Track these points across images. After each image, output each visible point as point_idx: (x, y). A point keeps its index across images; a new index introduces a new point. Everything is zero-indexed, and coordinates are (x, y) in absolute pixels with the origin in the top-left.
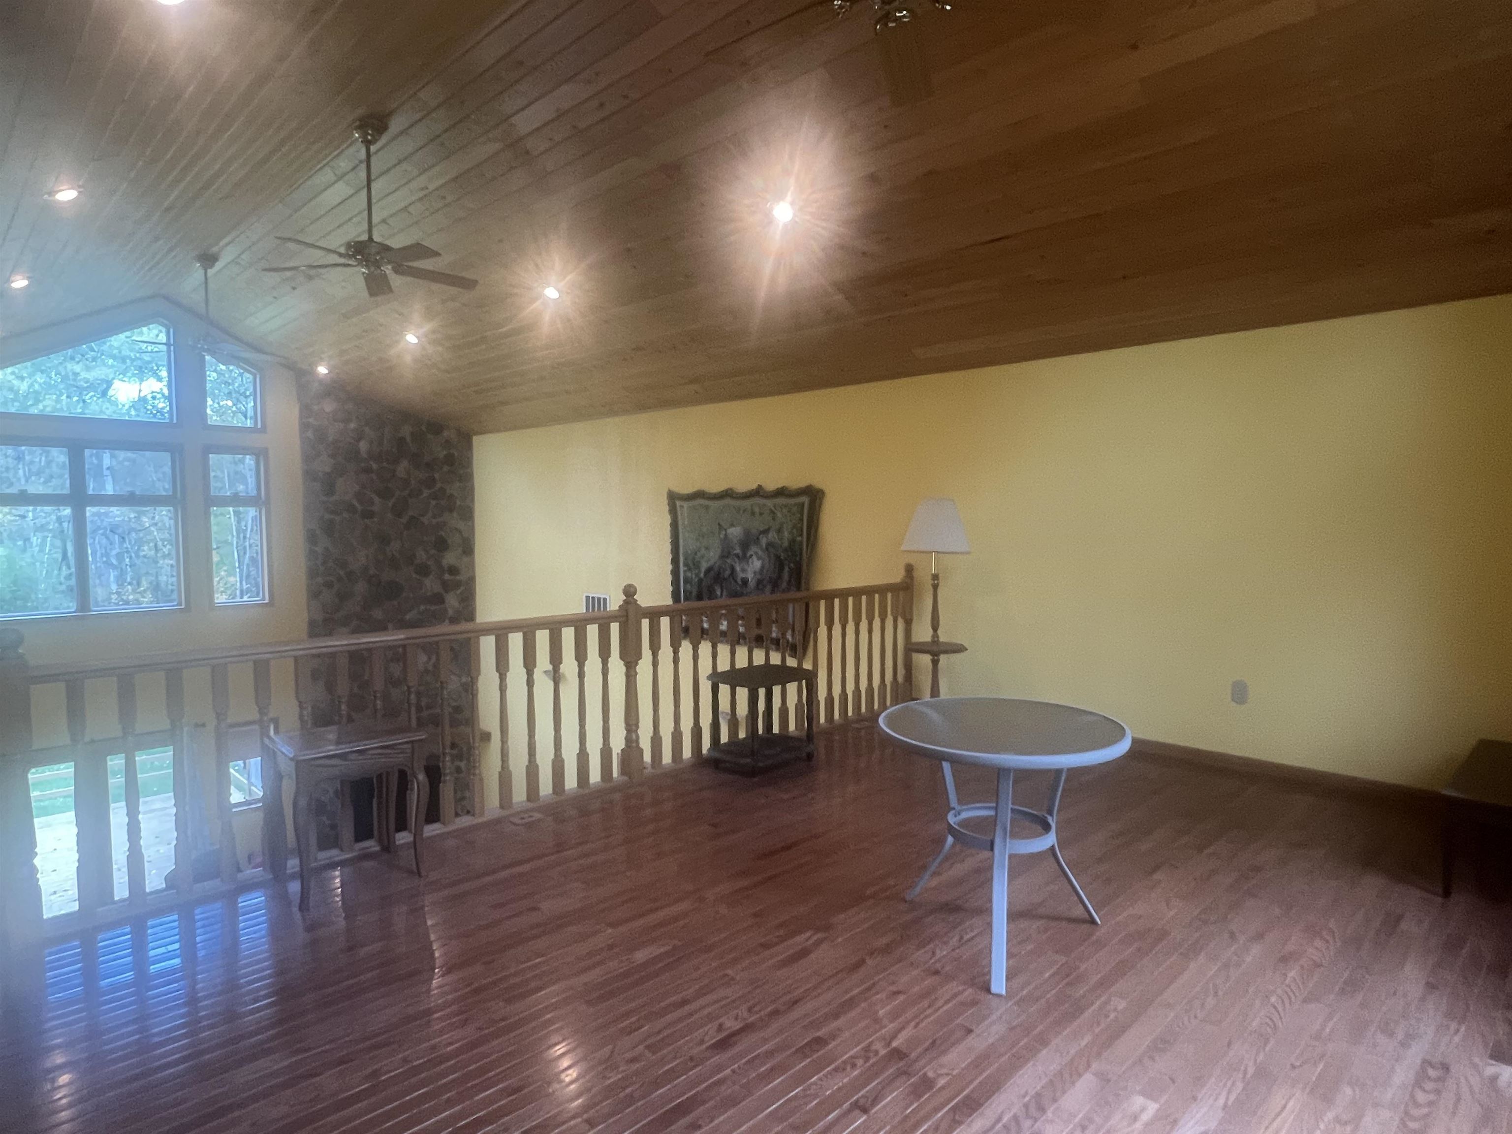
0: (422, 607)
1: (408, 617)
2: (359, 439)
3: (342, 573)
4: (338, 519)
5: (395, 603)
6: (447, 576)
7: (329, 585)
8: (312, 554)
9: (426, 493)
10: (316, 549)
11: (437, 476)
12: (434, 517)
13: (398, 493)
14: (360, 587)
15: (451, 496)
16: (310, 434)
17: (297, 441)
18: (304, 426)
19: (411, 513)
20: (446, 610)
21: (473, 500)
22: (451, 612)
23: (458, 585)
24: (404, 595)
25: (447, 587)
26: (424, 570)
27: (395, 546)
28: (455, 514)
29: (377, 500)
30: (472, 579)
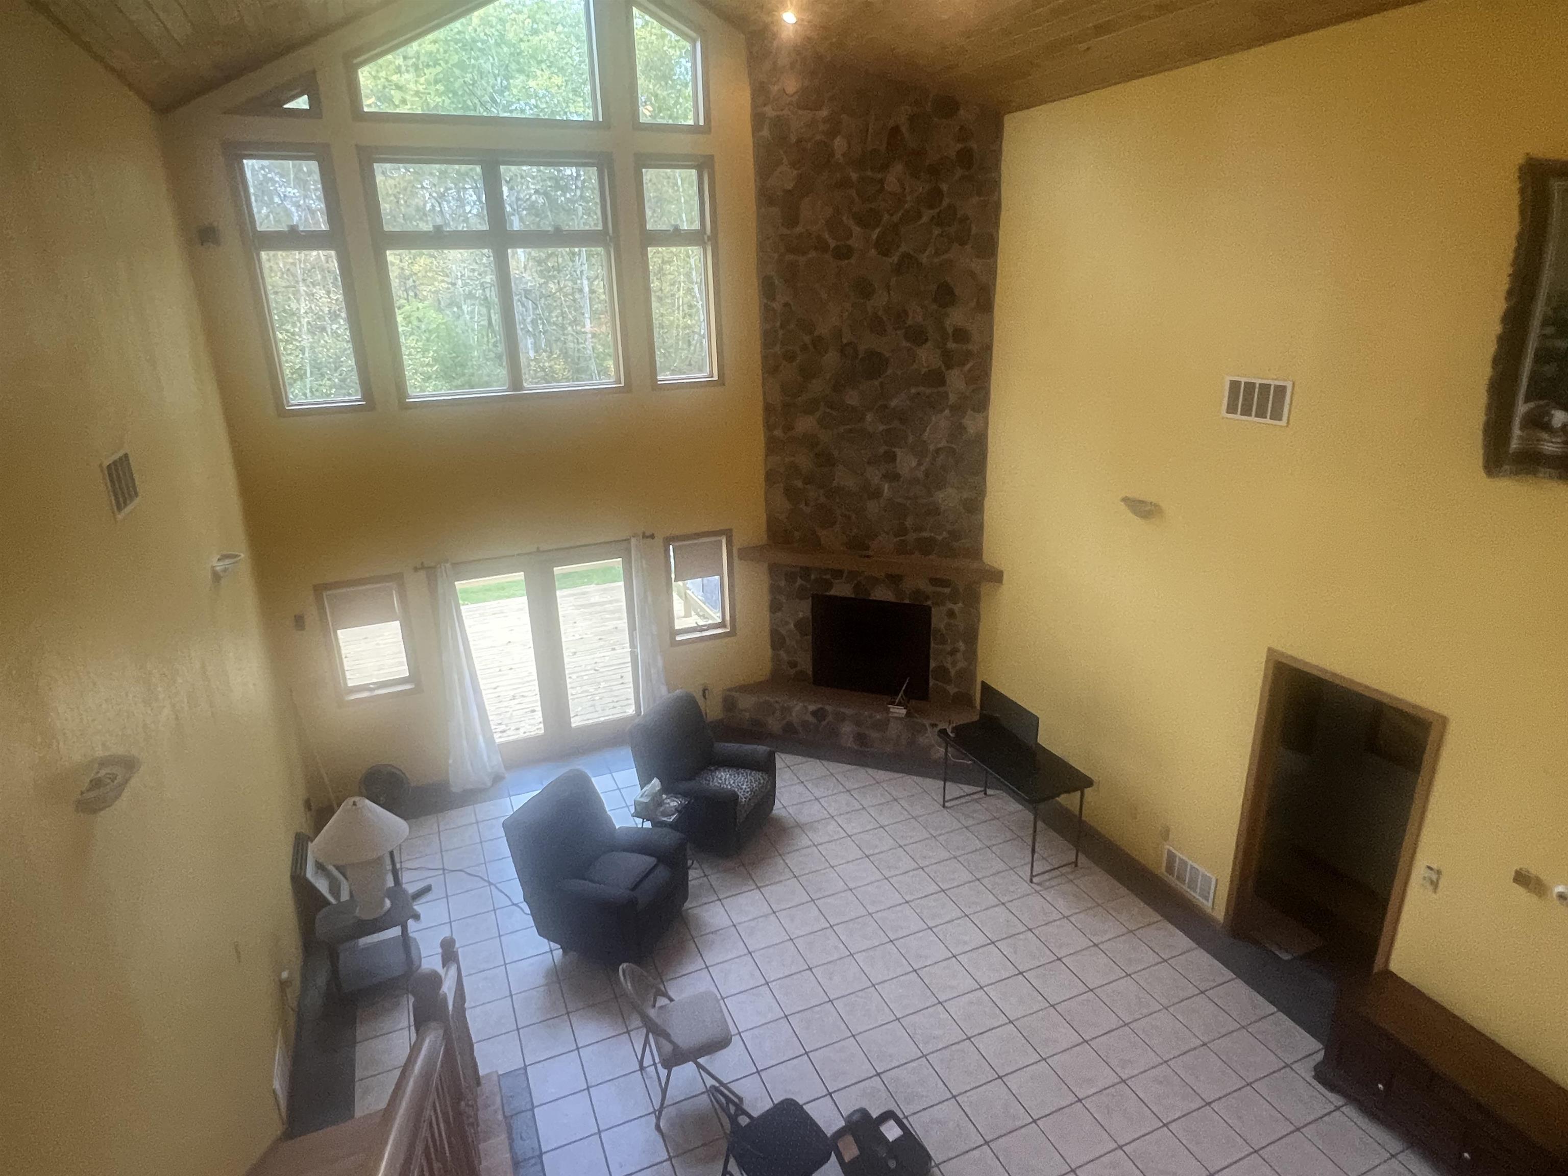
0: (913, 391)
1: (893, 403)
2: (833, 133)
3: (807, 339)
4: (802, 260)
5: (876, 383)
6: (951, 345)
7: (790, 357)
8: (767, 312)
9: (927, 215)
10: (774, 305)
11: (945, 187)
12: (937, 253)
13: (886, 217)
14: (831, 359)
15: (965, 219)
16: (765, 132)
17: (749, 141)
18: (758, 119)
19: (904, 248)
20: (946, 396)
21: (997, 225)
22: (953, 398)
23: (968, 355)
24: (889, 371)
25: (949, 360)
26: (918, 336)
27: (880, 300)
28: (968, 247)
29: (857, 230)
30: (988, 348)
